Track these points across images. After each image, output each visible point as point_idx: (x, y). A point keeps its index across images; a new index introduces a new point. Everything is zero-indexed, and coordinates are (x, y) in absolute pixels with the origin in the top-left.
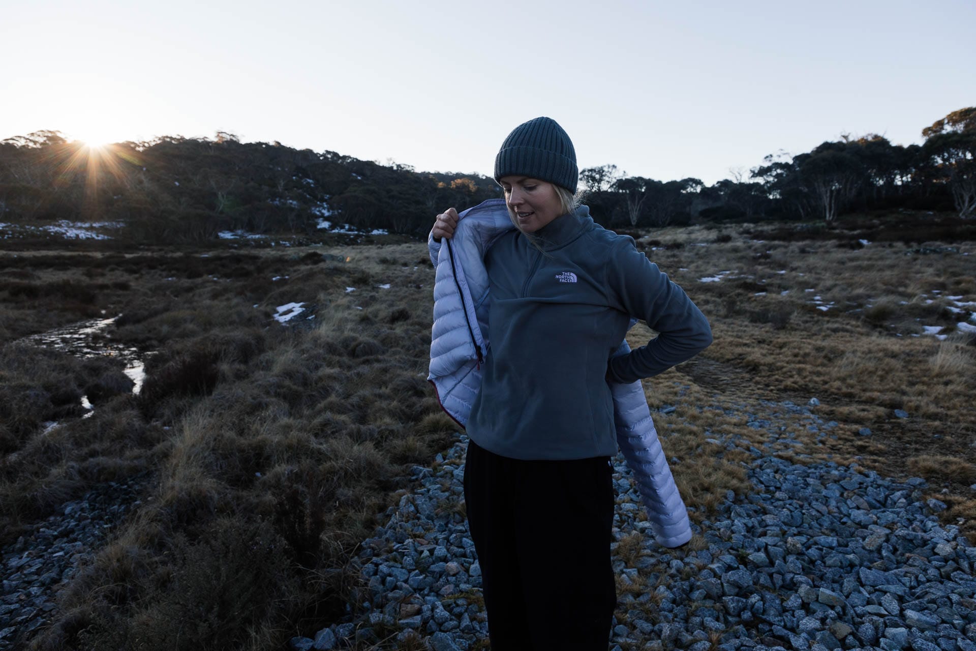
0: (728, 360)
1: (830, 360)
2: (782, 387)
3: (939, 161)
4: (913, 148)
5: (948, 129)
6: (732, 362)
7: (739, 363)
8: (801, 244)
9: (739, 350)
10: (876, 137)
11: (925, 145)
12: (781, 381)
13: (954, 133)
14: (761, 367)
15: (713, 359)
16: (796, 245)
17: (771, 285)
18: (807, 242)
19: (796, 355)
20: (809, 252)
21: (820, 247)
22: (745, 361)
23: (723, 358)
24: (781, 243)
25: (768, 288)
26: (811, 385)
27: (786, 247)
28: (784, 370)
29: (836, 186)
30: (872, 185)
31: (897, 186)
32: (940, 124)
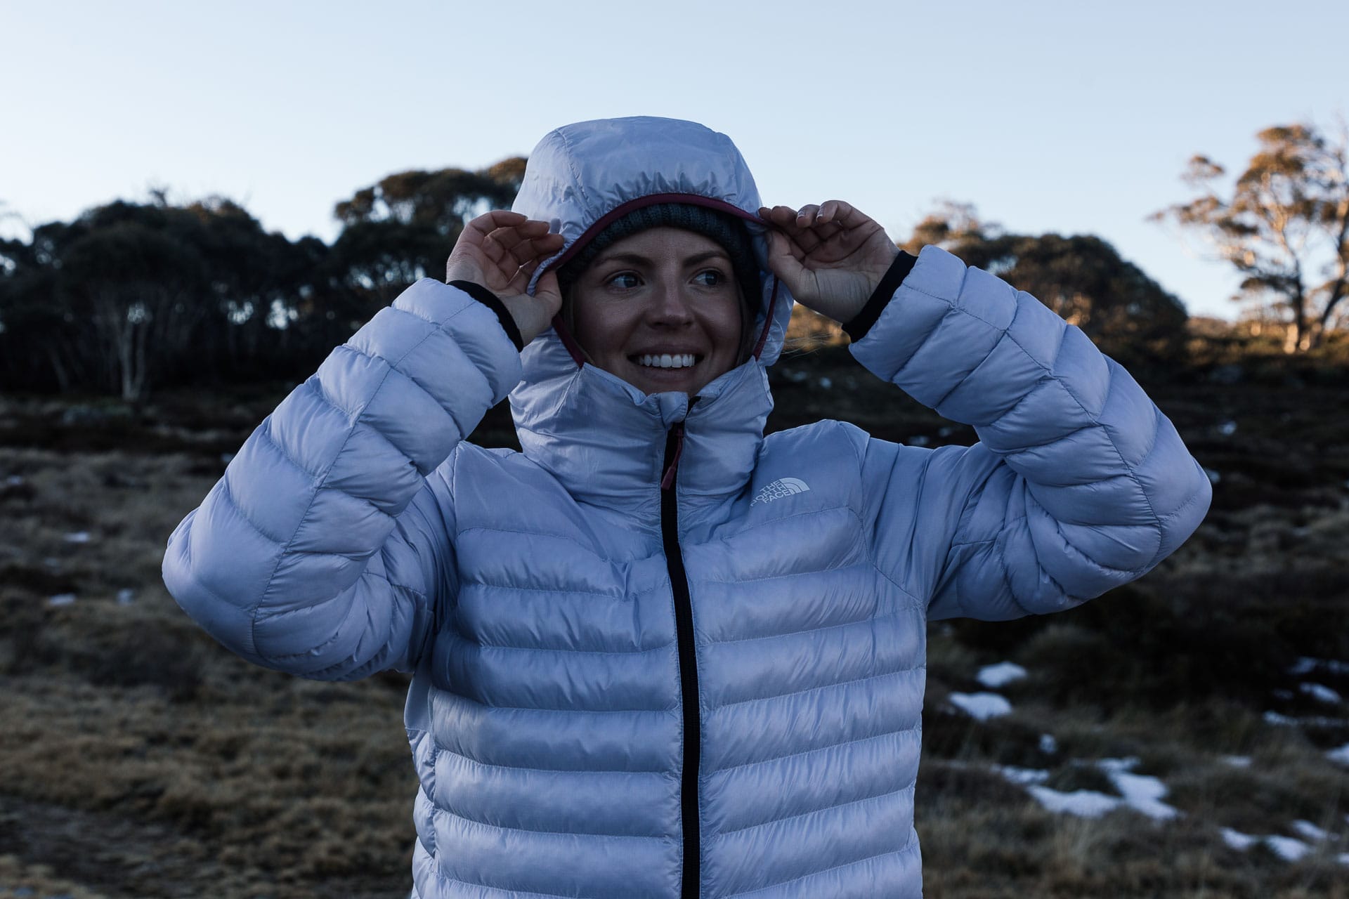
0: (108, 804)
1: (376, 780)
2: (308, 866)
3: (366, 282)
4: (310, 243)
5: (381, 211)
6: (122, 806)
7: (144, 811)
8: (99, 460)
9: (129, 769)
10: (229, 206)
11: (341, 242)
12: (296, 851)
13: (393, 224)
14: (219, 816)
15: (58, 801)
16: (87, 465)
17: (85, 575)
18: (115, 457)
19: (282, 774)
20: (125, 485)
21: (148, 471)
22: (162, 800)
23: (90, 795)
24: (47, 456)
25: (79, 583)
26: (377, 854)
27: (62, 468)
28: (287, 817)
29: (136, 314)
30: (222, 319)
31: (276, 331)
32: (366, 197)
